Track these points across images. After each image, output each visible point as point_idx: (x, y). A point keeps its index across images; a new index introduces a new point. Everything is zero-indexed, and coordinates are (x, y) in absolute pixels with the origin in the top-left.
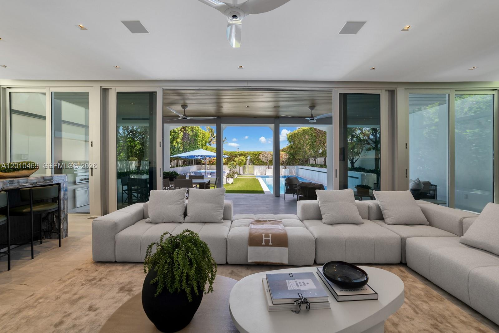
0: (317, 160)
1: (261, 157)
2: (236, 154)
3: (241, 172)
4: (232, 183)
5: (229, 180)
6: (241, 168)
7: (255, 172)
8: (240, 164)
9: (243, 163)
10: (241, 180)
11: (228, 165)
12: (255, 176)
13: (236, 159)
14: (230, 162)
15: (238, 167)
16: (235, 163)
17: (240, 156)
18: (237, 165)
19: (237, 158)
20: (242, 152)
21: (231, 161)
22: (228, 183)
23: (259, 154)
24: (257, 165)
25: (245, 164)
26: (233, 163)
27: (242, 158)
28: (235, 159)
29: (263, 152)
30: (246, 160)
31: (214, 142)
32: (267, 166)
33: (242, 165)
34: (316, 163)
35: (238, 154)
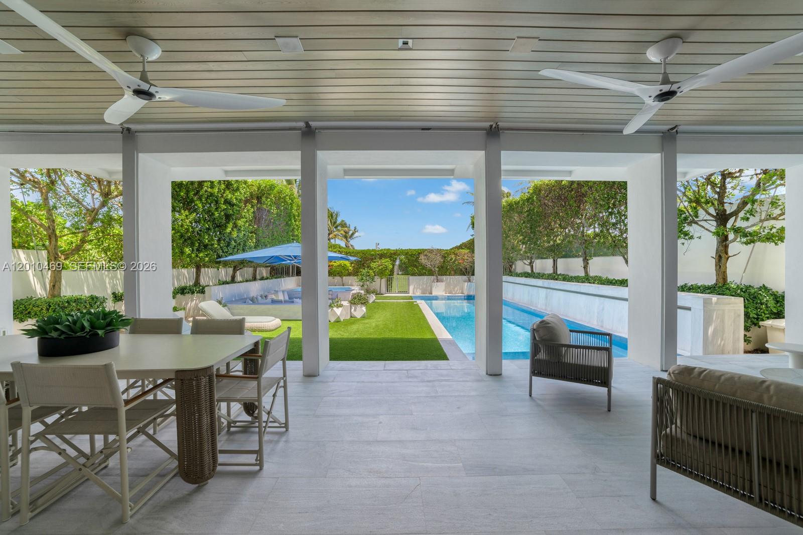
0: (534, 265)
1: (423, 259)
2: (373, 255)
3: (384, 289)
4: (363, 317)
5: (355, 310)
6: (384, 281)
7: (411, 288)
8: (381, 273)
9: (387, 271)
10: (383, 307)
11: (358, 275)
12: (411, 298)
13: (373, 265)
14: (361, 270)
15: (377, 279)
16: (371, 271)
17: (381, 258)
18: (375, 275)
19: (375, 262)
20: (385, 249)
21: (364, 269)
22: (355, 317)
23: (419, 253)
24: (413, 275)
25: (392, 272)
26: (369, 272)
27: (387, 262)
28: (371, 265)
29: (426, 250)
30: (393, 265)
31: (335, 235)
32: (435, 277)
33: (386, 275)
34: (532, 270)
35: (378, 255)
